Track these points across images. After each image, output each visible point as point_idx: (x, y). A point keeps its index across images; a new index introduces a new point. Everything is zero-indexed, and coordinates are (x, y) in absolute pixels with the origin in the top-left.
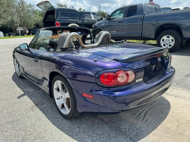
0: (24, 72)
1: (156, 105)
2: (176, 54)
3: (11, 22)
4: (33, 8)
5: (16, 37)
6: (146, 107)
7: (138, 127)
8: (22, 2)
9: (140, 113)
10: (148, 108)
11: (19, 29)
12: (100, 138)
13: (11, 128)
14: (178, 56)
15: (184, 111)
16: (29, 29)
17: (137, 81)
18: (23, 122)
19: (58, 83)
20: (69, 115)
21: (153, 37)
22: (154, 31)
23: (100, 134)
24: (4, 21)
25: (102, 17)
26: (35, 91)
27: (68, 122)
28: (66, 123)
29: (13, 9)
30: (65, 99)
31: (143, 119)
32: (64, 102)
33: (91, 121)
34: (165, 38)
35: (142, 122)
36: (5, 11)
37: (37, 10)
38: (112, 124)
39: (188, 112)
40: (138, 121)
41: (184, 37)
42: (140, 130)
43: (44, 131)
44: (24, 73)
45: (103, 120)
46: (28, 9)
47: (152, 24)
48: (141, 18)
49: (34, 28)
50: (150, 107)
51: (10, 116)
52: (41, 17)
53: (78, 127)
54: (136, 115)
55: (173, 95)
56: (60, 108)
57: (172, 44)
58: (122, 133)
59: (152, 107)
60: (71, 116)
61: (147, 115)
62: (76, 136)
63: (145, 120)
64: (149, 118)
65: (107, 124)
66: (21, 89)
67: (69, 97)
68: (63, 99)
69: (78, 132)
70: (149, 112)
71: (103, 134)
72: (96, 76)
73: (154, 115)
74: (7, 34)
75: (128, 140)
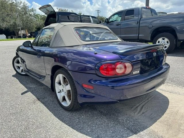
0: (27, 68)
1: (152, 100)
2: (171, 55)
3: (14, 25)
4: (35, 12)
5: (18, 39)
6: (142, 102)
7: (135, 119)
8: (25, 7)
9: (137, 107)
10: (144, 103)
11: (21, 32)
12: (98, 128)
13: (14, 118)
14: (174, 57)
15: (179, 105)
16: (30, 33)
17: (134, 73)
18: (26, 113)
19: (60, 77)
20: (70, 106)
21: (149, 39)
22: (150, 33)
23: (99, 124)
24: (7, 24)
25: (101, 21)
26: (36, 87)
27: (69, 114)
28: (66, 115)
29: (16, 13)
30: (66, 92)
31: (140, 112)
32: (65, 94)
33: (90, 113)
34: (160, 40)
35: (139, 114)
36: (8, 15)
37: (39, 15)
38: (110, 115)
39: (182, 106)
40: (135, 114)
41: (179, 39)
42: (137, 121)
43: (46, 121)
44: (27, 70)
45: (102, 112)
46: (31, 13)
47: (148, 27)
48: (138, 21)
49: (36, 31)
50: (146, 102)
51: (13, 109)
52: (42, 21)
53: (78, 118)
54: (133, 108)
55: (168, 91)
56: (61, 101)
57: (168, 45)
58: (120, 123)
59: (148, 102)
60: (71, 107)
61: (143, 108)
62: (76, 125)
63: (141, 113)
64: (145, 111)
65: (105, 116)
66: (24, 85)
67: (70, 89)
68: (64, 92)
69: (78, 122)
70: (145, 106)
71: (102, 124)
72: (96, 68)
73: (150, 109)
74: (10, 37)
75: (125, 129)
